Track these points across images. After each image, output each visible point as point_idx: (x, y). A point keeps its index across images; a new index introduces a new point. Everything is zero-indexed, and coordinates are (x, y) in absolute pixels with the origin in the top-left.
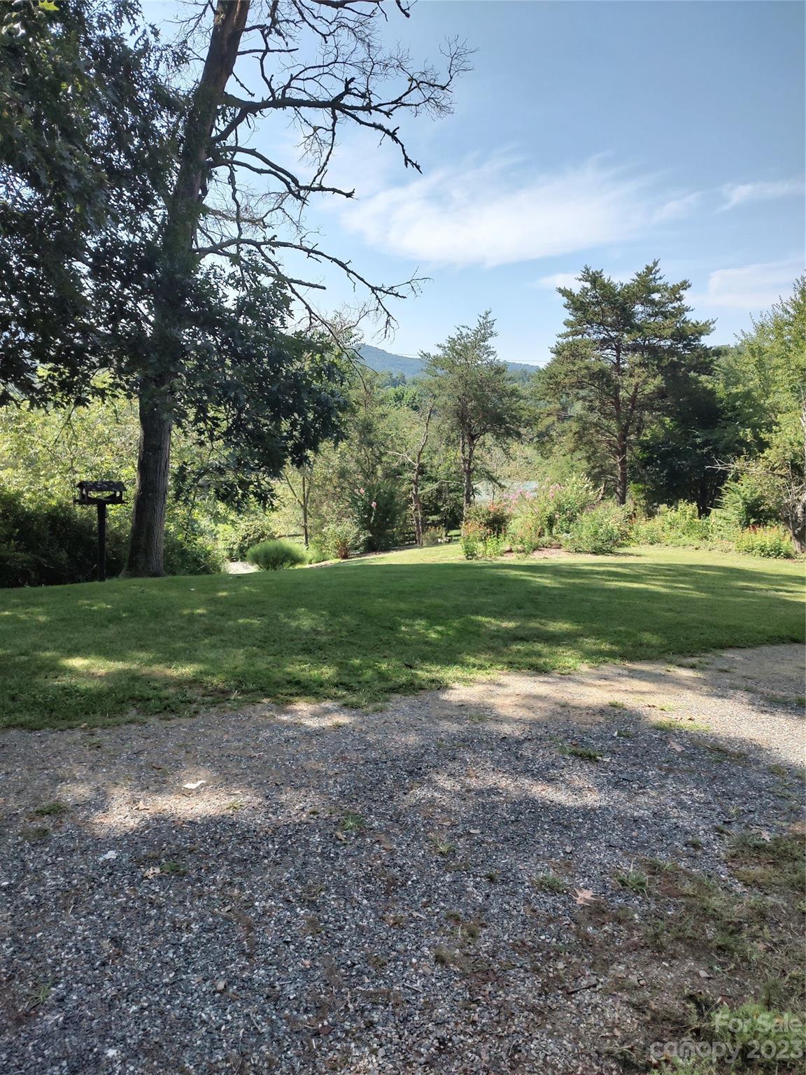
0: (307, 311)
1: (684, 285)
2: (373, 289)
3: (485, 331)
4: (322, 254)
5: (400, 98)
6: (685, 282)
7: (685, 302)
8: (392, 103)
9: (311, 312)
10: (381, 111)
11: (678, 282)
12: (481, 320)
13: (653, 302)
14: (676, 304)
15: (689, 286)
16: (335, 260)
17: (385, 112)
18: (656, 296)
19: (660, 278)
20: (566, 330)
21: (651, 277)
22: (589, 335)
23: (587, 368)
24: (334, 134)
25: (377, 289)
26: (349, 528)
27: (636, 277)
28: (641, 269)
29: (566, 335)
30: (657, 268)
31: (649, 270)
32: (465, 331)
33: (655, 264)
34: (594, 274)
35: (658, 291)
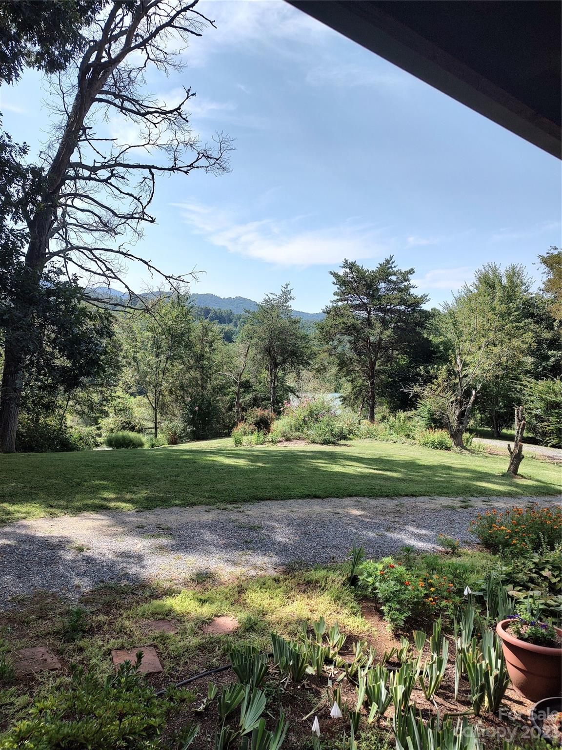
0: (127, 289)
1: (411, 272)
2: (166, 277)
3: (286, 296)
4: (132, 256)
5: (192, 164)
6: (412, 269)
7: (412, 282)
8: (188, 166)
9: (129, 290)
10: (181, 171)
11: (408, 269)
12: (283, 289)
13: (390, 282)
14: (406, 283)
15: (414, 272)
16: (141, 260)
17: (184, 171)
18: (394, 278)
19: (395, 267)
20: (336, 298)
21: (389, 266)
22: (351, 301)
23: (344, 323)
24: (154, 183)
25: (169, 277)
26: (178, 424)
27: (379, 266)
28: (382, 261)
29: (337, 301)
30: (393, 260)
31: (388, 262)
32: (271, 297)
33: (391, 258)
34: (350, 264)
35: (395, 275)
